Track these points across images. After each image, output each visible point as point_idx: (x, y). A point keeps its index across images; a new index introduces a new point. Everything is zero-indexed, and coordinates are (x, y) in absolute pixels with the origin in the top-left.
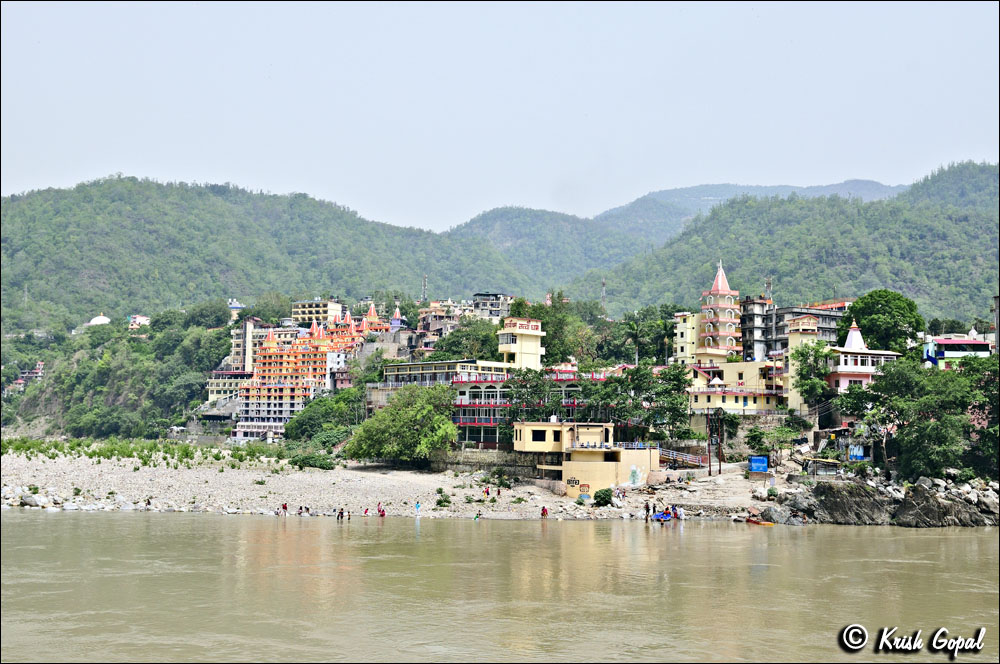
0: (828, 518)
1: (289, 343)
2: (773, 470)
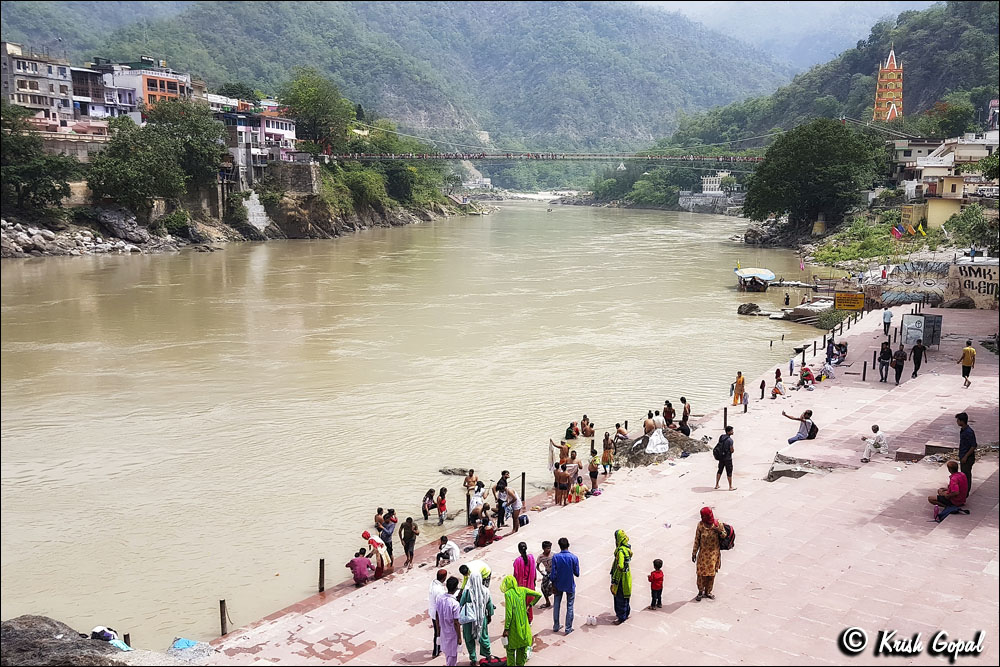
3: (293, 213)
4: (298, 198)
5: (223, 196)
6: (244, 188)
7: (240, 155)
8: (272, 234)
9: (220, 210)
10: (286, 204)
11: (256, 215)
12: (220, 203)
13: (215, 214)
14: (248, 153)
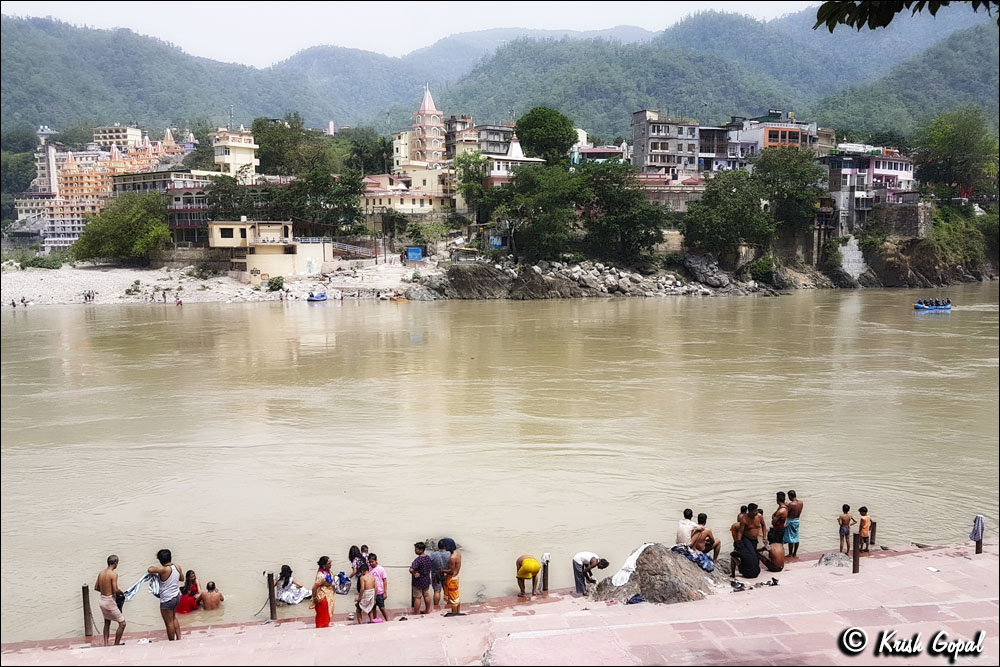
0: (457, 295)
1: (90, 165)
2: (428, 258)
3: (892, 259)
4: (901, 242)
5: (819, 242)
6: (843, 233)
7: (842, 199)
8: (865, 281)
9: (815, 256)
10: (887, 249)
11: (852, 260)
12: (815, 249)
13: (809, 261)
14: (851, 196)
